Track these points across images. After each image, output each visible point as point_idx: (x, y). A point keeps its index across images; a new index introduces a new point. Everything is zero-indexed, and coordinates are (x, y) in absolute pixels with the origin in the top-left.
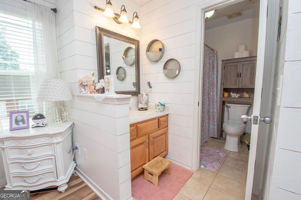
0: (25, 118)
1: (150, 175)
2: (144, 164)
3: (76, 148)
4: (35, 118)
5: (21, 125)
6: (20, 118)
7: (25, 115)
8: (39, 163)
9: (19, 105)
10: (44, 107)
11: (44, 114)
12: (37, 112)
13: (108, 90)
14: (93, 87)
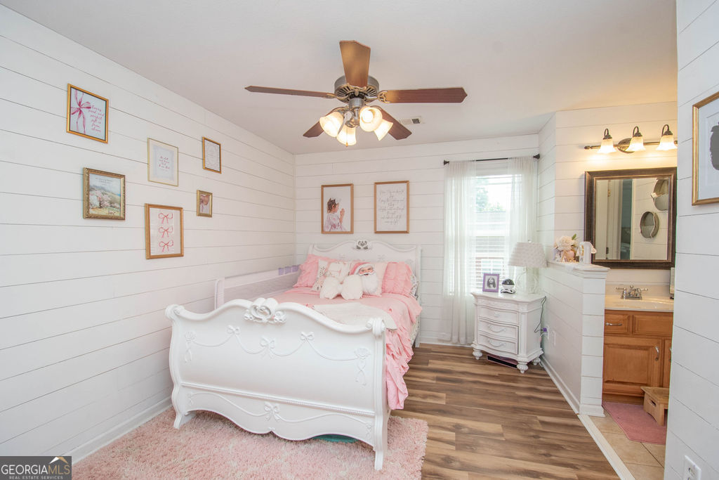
0: (496, 282)
1: (652, 404)
2: (646, 385)
3: (545, 330)
4: (505, 283)
5: (492, 288)
6: (491, 281)
7: (495, 278)
8: (503, 328)
9: (482, 267)
10: (515, 272)
11: (514, 280)
12: (507, 277)
13: (582, 259)
14: (572, 253)
